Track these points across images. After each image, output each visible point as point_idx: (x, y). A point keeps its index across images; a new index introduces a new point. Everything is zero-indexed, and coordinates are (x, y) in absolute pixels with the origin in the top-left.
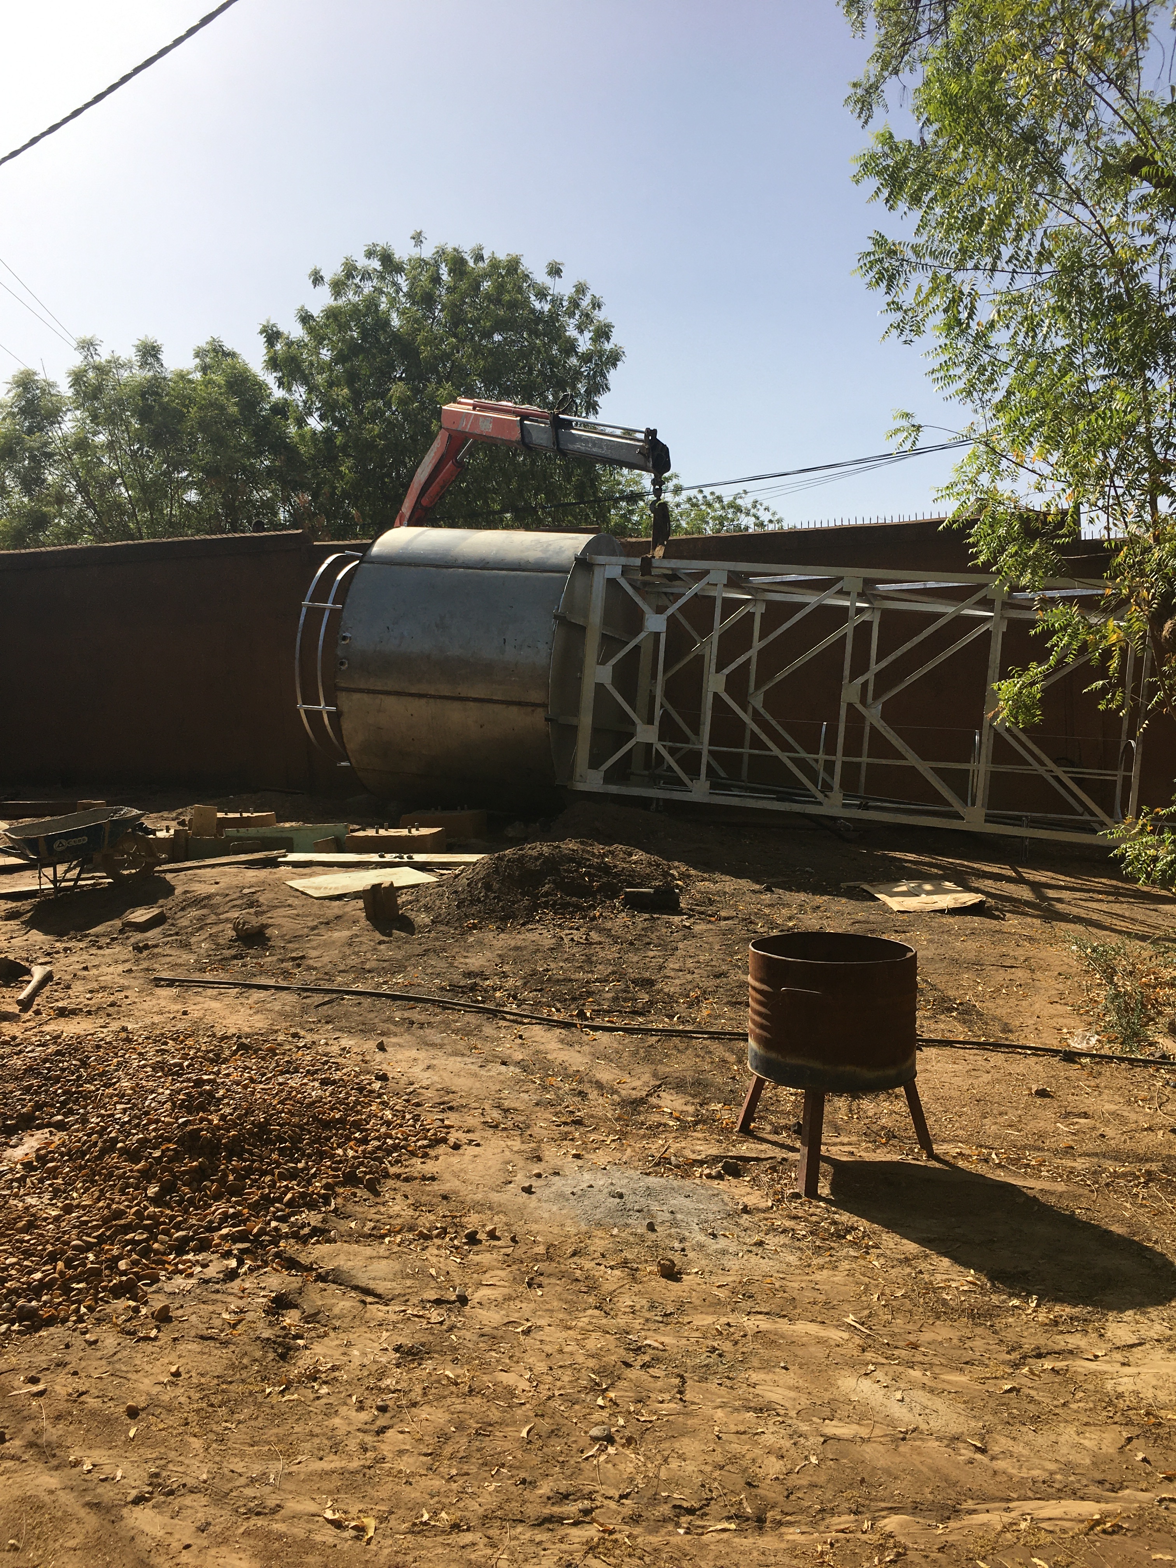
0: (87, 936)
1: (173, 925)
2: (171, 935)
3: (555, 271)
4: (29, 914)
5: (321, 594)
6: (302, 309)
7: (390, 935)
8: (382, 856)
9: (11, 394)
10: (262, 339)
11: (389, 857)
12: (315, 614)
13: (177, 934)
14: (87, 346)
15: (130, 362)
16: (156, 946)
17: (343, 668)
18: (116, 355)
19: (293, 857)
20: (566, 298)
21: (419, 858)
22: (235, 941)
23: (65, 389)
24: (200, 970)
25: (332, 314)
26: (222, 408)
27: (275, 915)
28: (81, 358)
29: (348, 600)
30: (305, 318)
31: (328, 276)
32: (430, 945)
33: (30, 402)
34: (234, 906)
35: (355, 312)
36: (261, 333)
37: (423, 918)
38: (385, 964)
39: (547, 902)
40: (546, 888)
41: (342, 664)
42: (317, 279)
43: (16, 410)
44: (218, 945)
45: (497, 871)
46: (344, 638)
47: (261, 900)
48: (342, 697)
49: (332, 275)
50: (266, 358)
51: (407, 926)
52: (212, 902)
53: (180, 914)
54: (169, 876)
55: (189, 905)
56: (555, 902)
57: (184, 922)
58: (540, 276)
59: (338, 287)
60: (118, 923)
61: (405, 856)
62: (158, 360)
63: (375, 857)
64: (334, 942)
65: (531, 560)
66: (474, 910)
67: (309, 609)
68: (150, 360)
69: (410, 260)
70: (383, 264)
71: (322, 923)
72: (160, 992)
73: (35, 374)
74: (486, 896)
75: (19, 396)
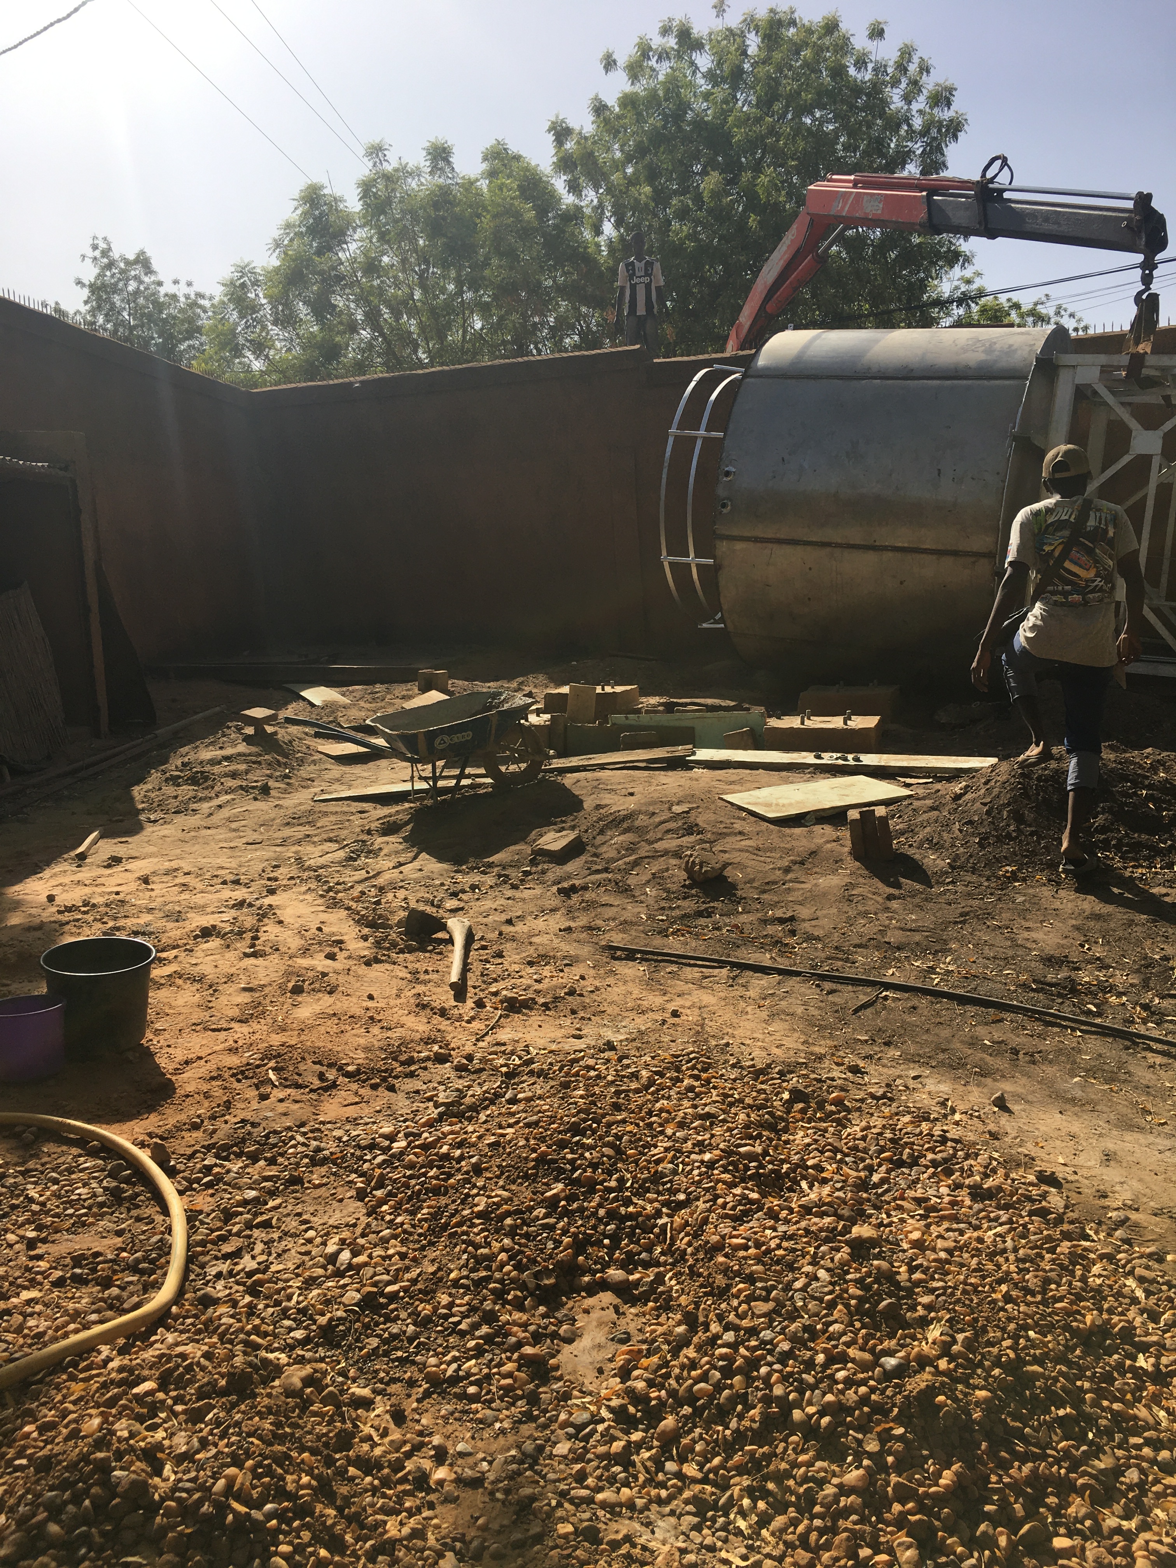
0: (491, 865)
1: (595, 855)
2: (598, 872)
3: (877, 33)
4: (409, 827)
5: (691, 419)
6: (596, 98)
7: (898, 886)
8: (818, 757)
9: (299, 212)
10: (551, 137)
11: (828, 758)
12: (684, 445)
13: (606, 870)
14: (376, 151)
15: (418, 168)
16: (585, 888)
17: (725, 511)
18: (404, 162)
19: (703, 754)
20: (891, 63)
21: (869, 759)
22: (690, 887)
23: (353, 204)
24: (659, 933)
25: (628, 101)
26: (517, 215)
27: (728, 847)
28: (370, 164)
29: (731, 426)
30: (599, 109)
31: (622, 59)
32: (965, 905)
33: (318, 219)
34: (668, 831)
35: (652, 97)
36: (549, 131)
37: (933, 861)
38: (917, 937)
39: (1106, 842)
40: (1100, 820)
41: (724, 506)
42: (609, 63)
43: (303, 229)
44: (668, 891)
45: (1025, 794)
46: (727, 474)
47: (700, 821)
48: (723, 547)
49: (626, 58)
50: (555, 159)
51: (916, 871)
52: (637, 823)
53: (600, 839)
54: (569, 780)
55: (608, 826)
56: (1120, 840)
57: (609, 852)
58: (860, 42)
59: (635, 70)
60: (524, 848)
61: (850, 757)
62: (449, 163)
63: (808, 758)
64: (824, 894)
65: (972, 364)
66: (1006, 849)
67: (677, 437)
68: (441, 164)
69: (710, 34)
70: (679, 43)
71: (795, 863)
72: (619, 966)
73: (322, 187)
74: (1018, 830)
75: (305, 214)
